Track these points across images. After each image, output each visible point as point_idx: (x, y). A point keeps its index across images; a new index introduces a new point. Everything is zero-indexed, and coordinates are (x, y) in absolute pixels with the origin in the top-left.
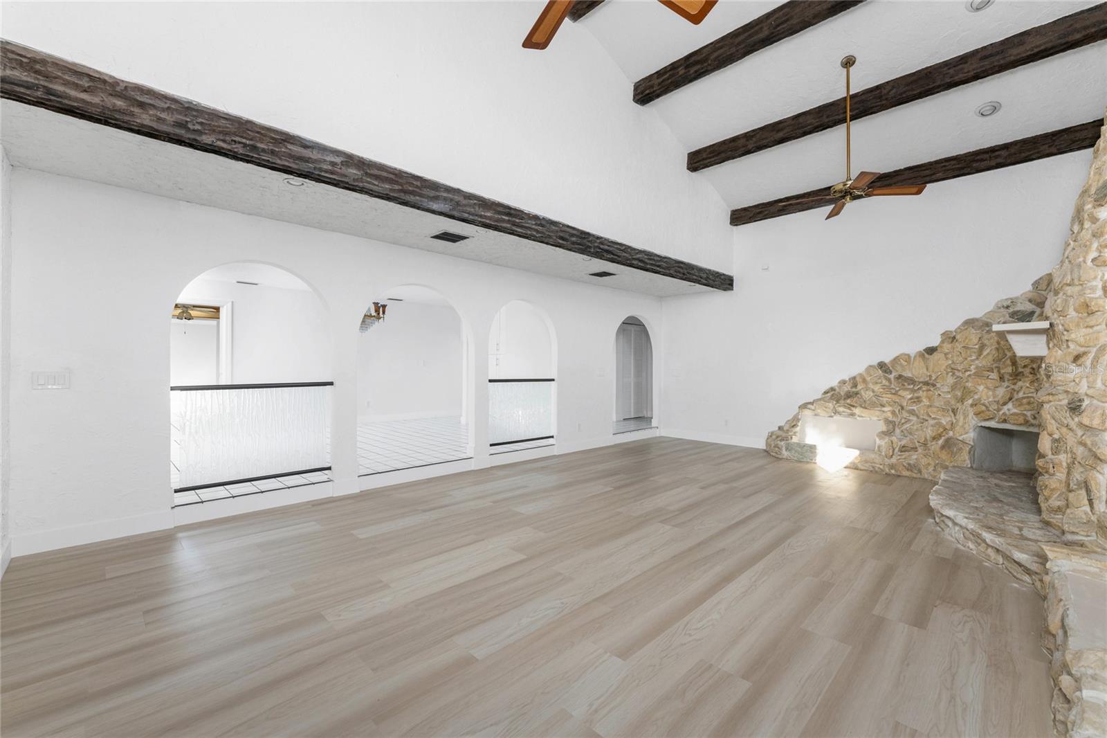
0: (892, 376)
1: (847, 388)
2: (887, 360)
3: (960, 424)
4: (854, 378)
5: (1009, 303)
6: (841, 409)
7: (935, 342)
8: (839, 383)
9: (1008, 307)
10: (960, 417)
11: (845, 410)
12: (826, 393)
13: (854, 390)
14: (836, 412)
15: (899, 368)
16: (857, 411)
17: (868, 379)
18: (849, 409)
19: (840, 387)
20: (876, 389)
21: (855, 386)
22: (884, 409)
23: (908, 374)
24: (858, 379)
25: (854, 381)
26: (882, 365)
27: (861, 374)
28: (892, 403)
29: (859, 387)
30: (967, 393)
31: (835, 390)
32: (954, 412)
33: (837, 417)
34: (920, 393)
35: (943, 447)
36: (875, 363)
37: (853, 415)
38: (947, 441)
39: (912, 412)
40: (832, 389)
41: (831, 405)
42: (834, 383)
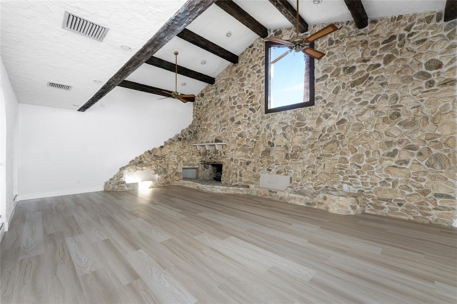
0: (152, 155)
1: (139, 160)
2: (150, 150)
3: (179, 168)
4: (141, 156)
5: (177, 135)
6: (139, 168)
7: (163, 144)
8: (135, 158)
9: (177, 136)
10: (179, 166)
11: (140, 168)
12: (130, 162)
13: (141, 160)
14: (137, 169)
15: (154, 152)
16: (144, 168)
17: (145, 156)
18: (141, 167)
19: (136, 160)
20: (148, 160)
21: (141, 159)
22: (152, 166)
23: (156, 154)
24: (142, 156)
25: (140, 157)
26: (149, 151)
27: (143, 155)
28: (154, 164)
29: (143, 159)
30: (181, 159)
31: (134, 161)
32: (177, 165)
33: (137, 171)
34: (162, 160)
35: (175, 175)
36: (147, 151)
37: (143, 169)
38: (176, 173)
39: (160, 166)
40: (133, 161)
41: (134, 167)
42: (133, 158)
